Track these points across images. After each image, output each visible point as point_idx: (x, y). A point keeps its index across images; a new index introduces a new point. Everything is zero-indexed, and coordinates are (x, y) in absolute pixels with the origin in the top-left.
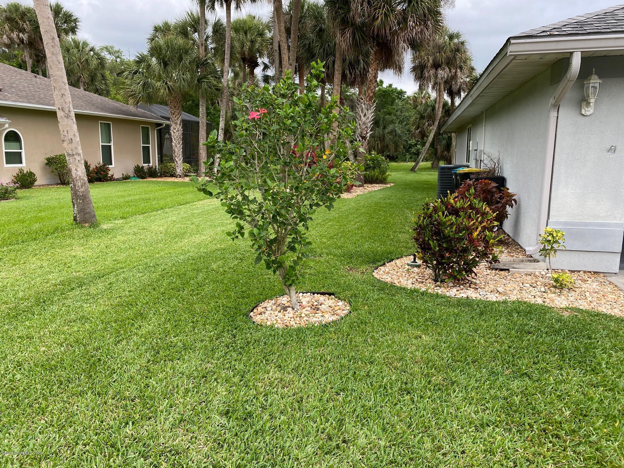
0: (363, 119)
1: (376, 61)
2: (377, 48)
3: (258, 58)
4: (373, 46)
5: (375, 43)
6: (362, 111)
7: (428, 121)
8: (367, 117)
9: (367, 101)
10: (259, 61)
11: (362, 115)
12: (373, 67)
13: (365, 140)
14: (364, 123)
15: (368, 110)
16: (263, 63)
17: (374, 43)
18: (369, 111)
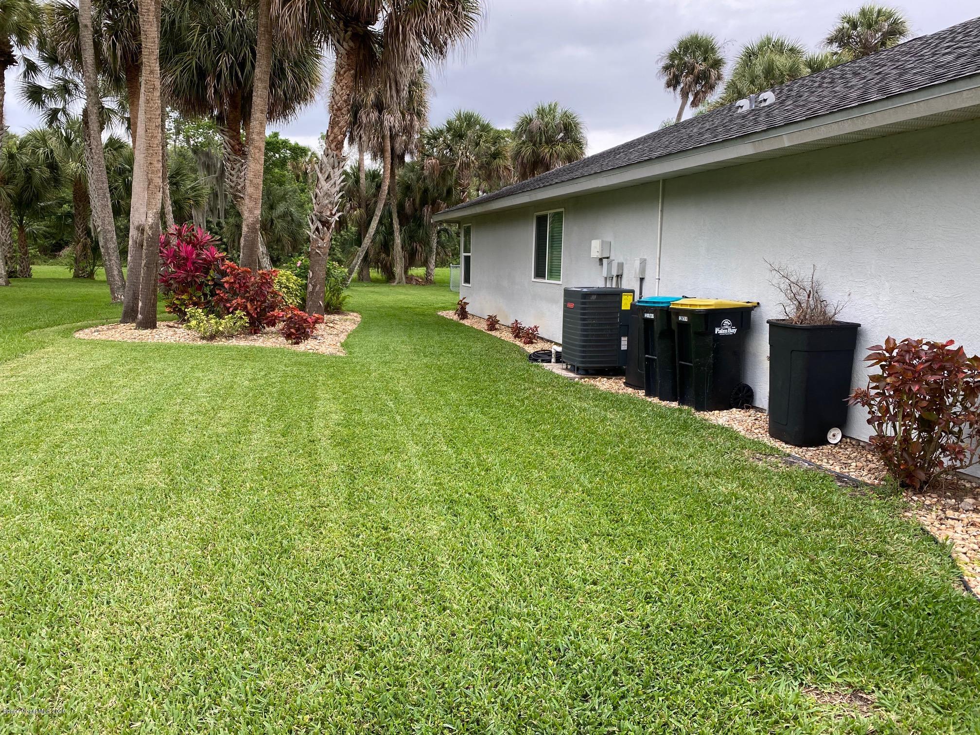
0: (325, 185)
1: (350, 70)
2: (351, 44)
3: (12, 46)
4: (344, 40)
5: (349, 33)
6: (321, 170)
7: (350, 200)
8: (332, 182)
9: (332, 150)
10: (17, 52)
11: (322, 178)
12: (344, 81)
13: (328, 229)
14: (327, 195)
15: (333, 168)
16: (26, 60)
17: (346, 32)
18: (336, 170)
